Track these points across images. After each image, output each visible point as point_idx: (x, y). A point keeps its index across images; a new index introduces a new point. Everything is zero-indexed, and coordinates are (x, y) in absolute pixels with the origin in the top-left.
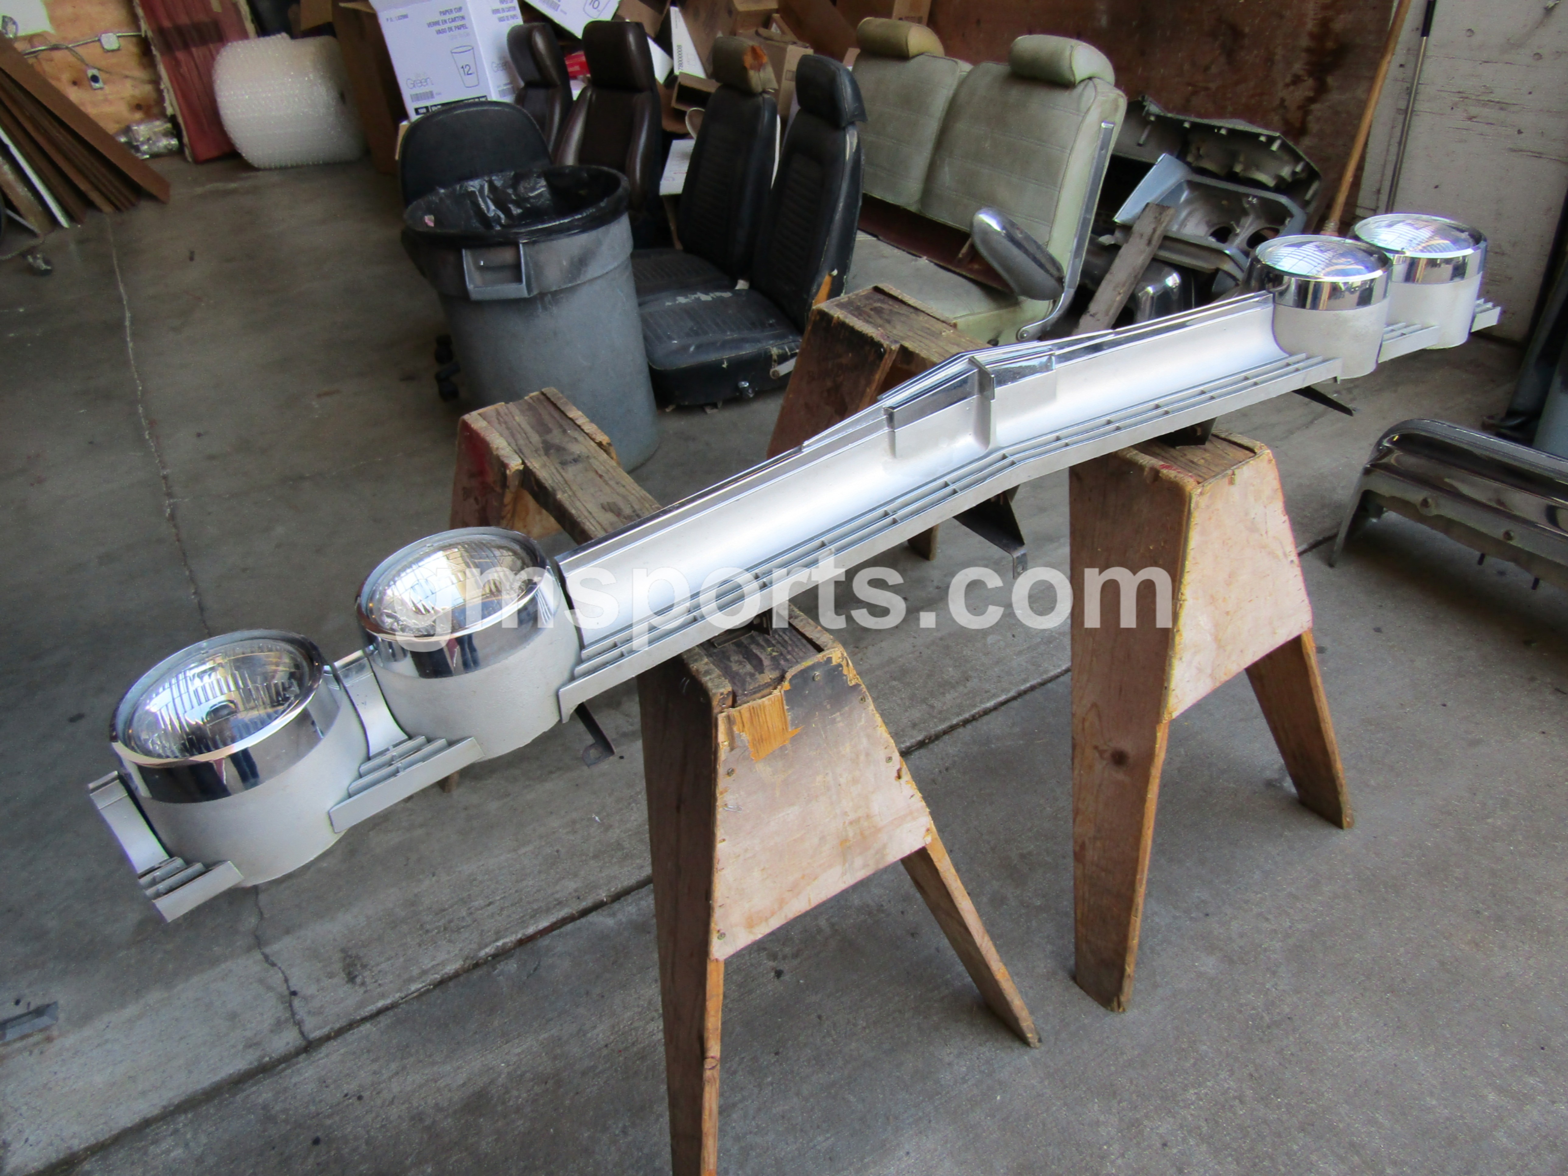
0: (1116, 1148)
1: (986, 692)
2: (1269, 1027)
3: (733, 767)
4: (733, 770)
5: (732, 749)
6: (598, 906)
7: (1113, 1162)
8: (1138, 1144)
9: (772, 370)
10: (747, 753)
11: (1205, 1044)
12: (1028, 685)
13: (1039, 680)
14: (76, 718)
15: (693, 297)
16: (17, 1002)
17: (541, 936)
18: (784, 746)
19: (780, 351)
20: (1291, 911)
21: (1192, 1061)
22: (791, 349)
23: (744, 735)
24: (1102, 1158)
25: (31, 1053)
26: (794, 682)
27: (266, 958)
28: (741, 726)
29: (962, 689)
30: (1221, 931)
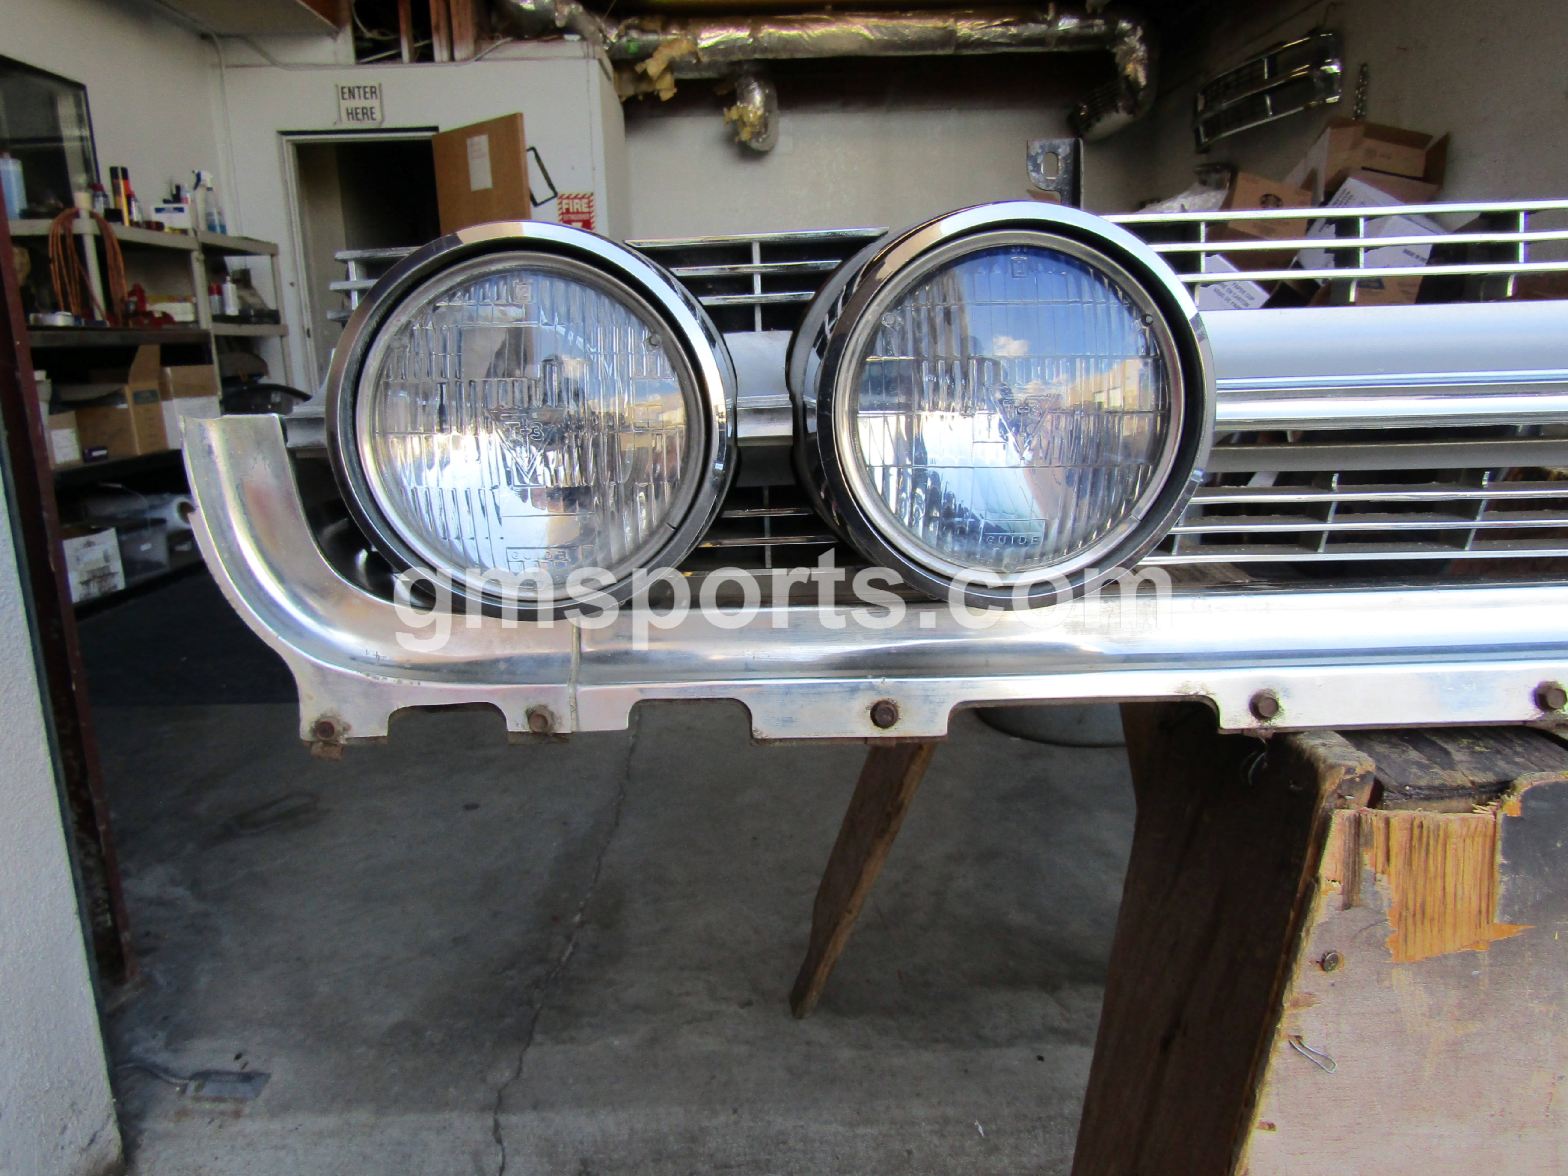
3: (1342, 951)
4: (1335, 959)
5: (1347, 906)
10: (1379, 931)
14: (469, 807)
16: (238, 1057)
18: (1473, 954)
23: (1384, 880)
25: (212, 1121)
26: (1533, 804)
27: (497, 1126)
28: (1381, 858)
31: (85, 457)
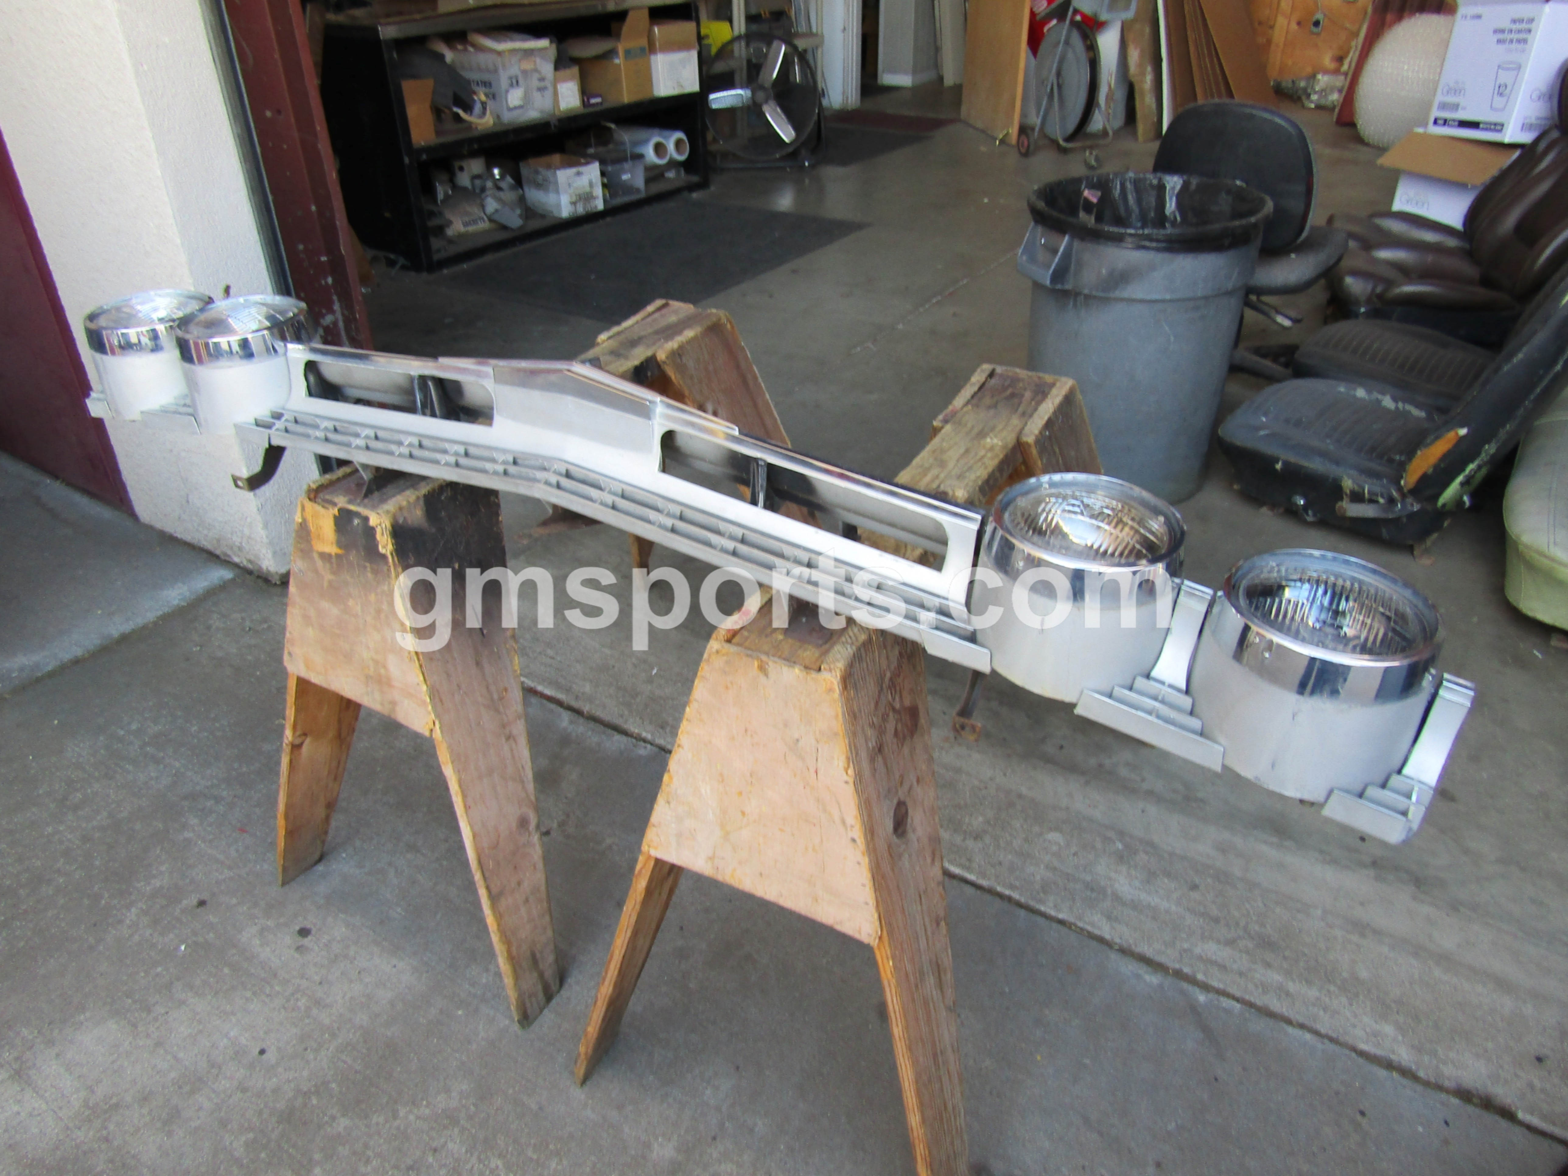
0: (426, 1111)
1: (969, 860)
4: (301, 542)
5: (302, 527)
6: (578, 712)
7: (411, 1112)
8: (432, 1128)
9: (1339, 504)
10: (310, 538)
11: (557, 1164)
12: (1007, 892)
13: (1023, 900)
15: (1376, 395)
17: (541, 697)
18: (331, 555)
19: (1356, 488)
21: (535, 1157)
22: (1371, 493)
23: (310, 523)
24: (413, 1103)
26: (341, 513)
28: (308, 515)
29: (958, 839)
30: (715, 1155)
31: (585, 104)
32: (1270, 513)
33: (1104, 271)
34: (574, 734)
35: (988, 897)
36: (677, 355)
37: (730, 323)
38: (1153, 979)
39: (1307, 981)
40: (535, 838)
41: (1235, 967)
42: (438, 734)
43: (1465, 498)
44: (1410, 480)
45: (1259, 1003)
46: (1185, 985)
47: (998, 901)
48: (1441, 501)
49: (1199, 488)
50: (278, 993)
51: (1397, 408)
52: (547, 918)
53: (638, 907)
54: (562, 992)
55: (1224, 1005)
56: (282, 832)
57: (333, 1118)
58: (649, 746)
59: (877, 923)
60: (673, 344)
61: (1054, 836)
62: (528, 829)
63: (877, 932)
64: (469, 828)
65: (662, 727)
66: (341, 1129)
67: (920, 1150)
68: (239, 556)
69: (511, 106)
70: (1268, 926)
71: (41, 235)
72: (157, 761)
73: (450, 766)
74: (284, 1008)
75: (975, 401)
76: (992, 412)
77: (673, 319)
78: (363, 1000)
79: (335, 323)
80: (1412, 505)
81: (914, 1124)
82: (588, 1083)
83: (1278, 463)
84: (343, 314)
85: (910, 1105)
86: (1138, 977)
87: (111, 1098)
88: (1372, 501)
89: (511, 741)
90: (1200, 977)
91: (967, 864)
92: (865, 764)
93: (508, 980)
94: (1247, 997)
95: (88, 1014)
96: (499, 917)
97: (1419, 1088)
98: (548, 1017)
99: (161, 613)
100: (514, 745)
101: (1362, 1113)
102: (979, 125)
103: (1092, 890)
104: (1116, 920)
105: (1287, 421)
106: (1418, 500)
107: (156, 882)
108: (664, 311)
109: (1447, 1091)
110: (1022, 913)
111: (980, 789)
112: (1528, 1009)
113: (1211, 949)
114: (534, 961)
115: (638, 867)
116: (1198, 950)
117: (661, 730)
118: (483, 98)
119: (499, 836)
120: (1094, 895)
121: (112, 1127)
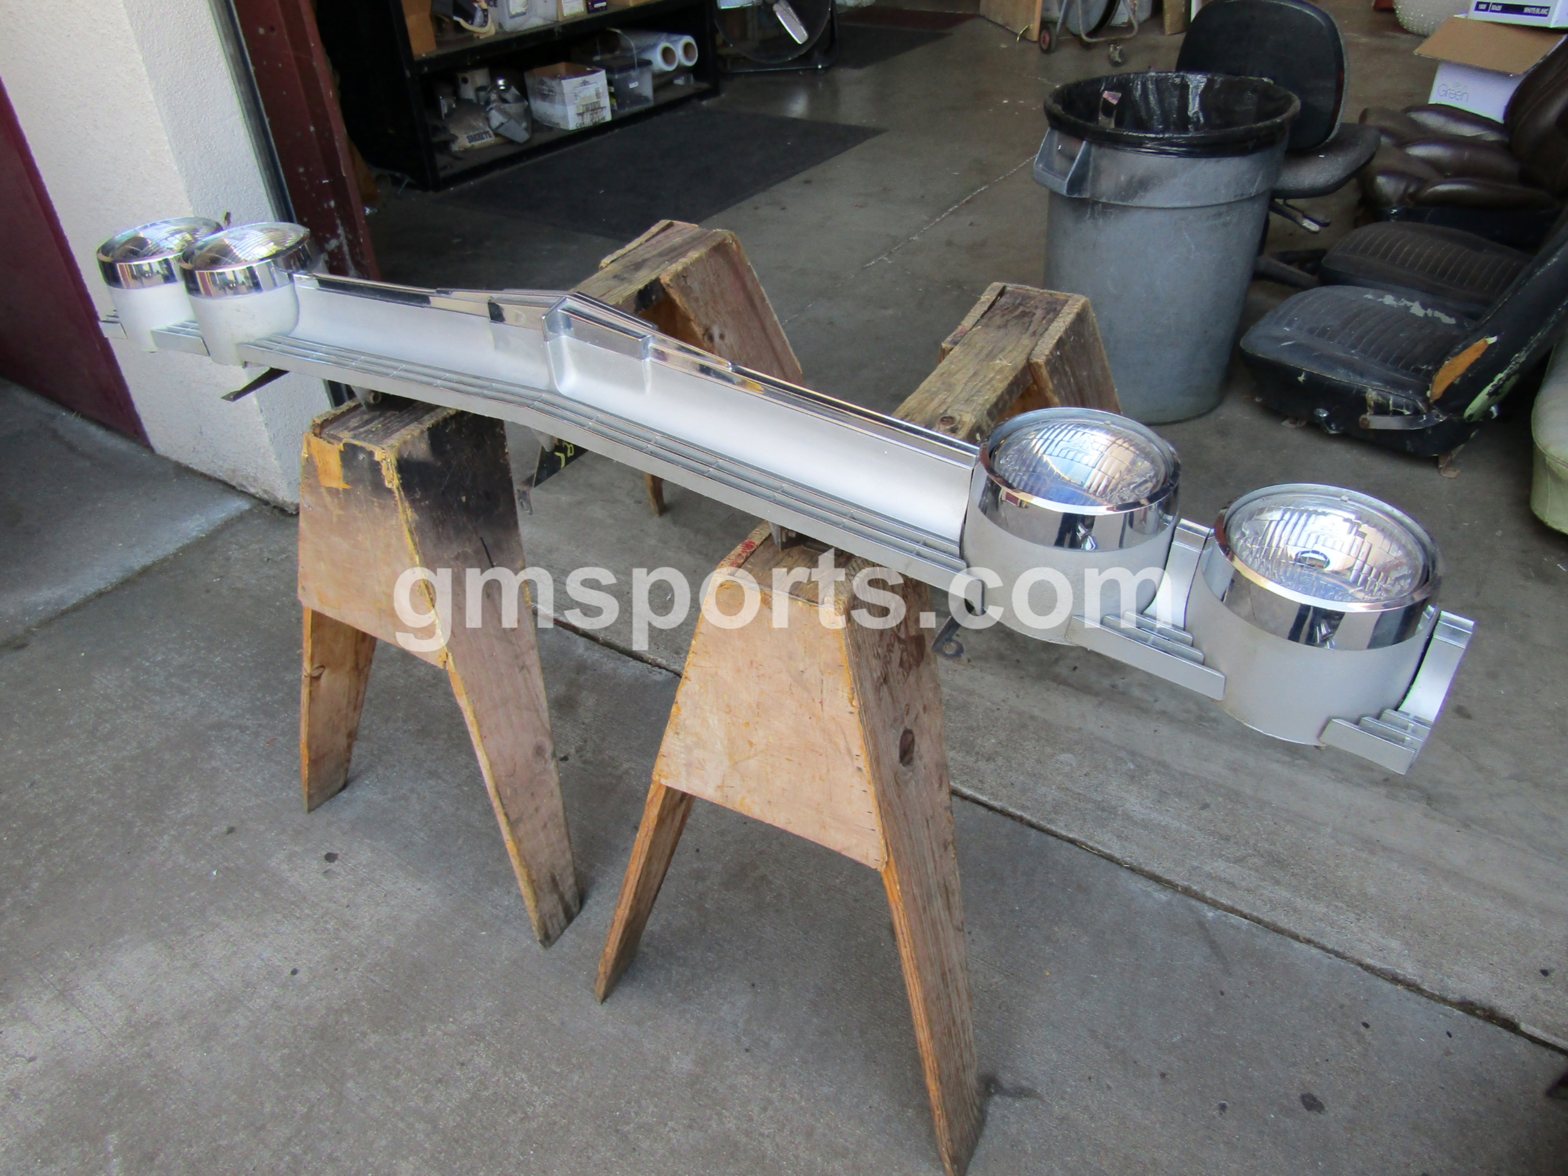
0: (452, 1028)
1: (981, 781)
2: (617, 1131)
4: (309, 477)
5: (309, 462)
6: (593, 639)
7: (438, 1028)
8: (459, 1044)
9: (1363, 416)
10: (316, 473)
11: (580, 1077)
12: (1019, 813)
13: (1034, 820)
15: (1404, 302)
18: (339, 490)
19: (1381, 400)
20: (786, 1132)
21: (558, 1070)
22: (1396, 405)
24: (441, 1020)
29: (970, 760)
30: (731, 1068)
31: (589, 9)
32: (1293, 426)
33: (1123, 178)
34: (589, 661)
35: (999, 817)
36: (682, 276)
37: (736, 242)
38: (1162, 896)
39: (1314, 896)
40: (552, 765)
41: (1244, 883)
42: (451, 666)
43: (1493, 409)
44: (1436, 390)
45: (1267, 919)
46: (1193, 902)
47: (1009, 822)
48: (1468, 412)
49: (1220, 402)
50: (308, 915)
51: (1426, 315)
52: (566, 843)
53: (651, 833)
54: (582, 913)
55: (1232, 921)
56: (305, 762)
57: (364, 1034)
58: (664, 671)
59: (884, 849)
60: (677, 266)
61: (1065, 757)
62: (544, 757)
63: (884, 858)
64: (485, 757)
65: (677, 653)
66: (371, 1044)
67: (929, 1063)
68: (254, 487)
69: (513, 13)
70: (1278, 845)
71: (39, 164)
72: (183, 692)
73: (464, 697)
74: (315, 930)
75: (985, 320)
76: (1002, 332)
77: (677, 240)
78: (389, 921)
79: (340, 247)
80: (1438, 416)
81: (922, 1040)
82: (608, 1000)
83: (1300, 376)
84: (347, 238)
85: (919, 1022)
86: (1148, 895)
87: (152, 1016)
88: (1397, 413)
89: (525, 671)
90: (1208, 894)
91: (980, 786)
92: (871, 696)
93: (529, 903)
94: (1255, 914)
95: (127, 937)
96: (518, 841)
97: (1424, 1000)
98: (569, 937)
99: (181, 545)
100: (528, 676)
101: (1366, 1025)
102: (999, 20)
103: (1103, 810)
104: (1127, 839)
105: (1311, 331)
106: (1444, 412)
107: (186, 811)
108: (669, 231)
109: (1451, 1004)
110: (1033, 832)
111: (993, 711)
112: (1535, 924)
113: (1220, 867)
114: (554, 883)
115: (650, 796)
116: (1207, 868)
117: (675, 656)
118: (485, 6)
119: (515, 765)
120: (1105, 815)
121: (153, 1044)
